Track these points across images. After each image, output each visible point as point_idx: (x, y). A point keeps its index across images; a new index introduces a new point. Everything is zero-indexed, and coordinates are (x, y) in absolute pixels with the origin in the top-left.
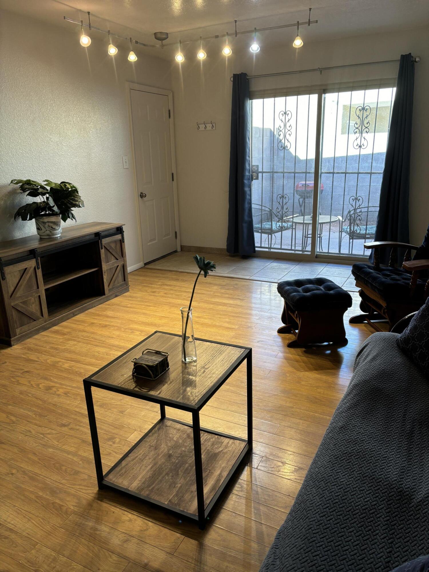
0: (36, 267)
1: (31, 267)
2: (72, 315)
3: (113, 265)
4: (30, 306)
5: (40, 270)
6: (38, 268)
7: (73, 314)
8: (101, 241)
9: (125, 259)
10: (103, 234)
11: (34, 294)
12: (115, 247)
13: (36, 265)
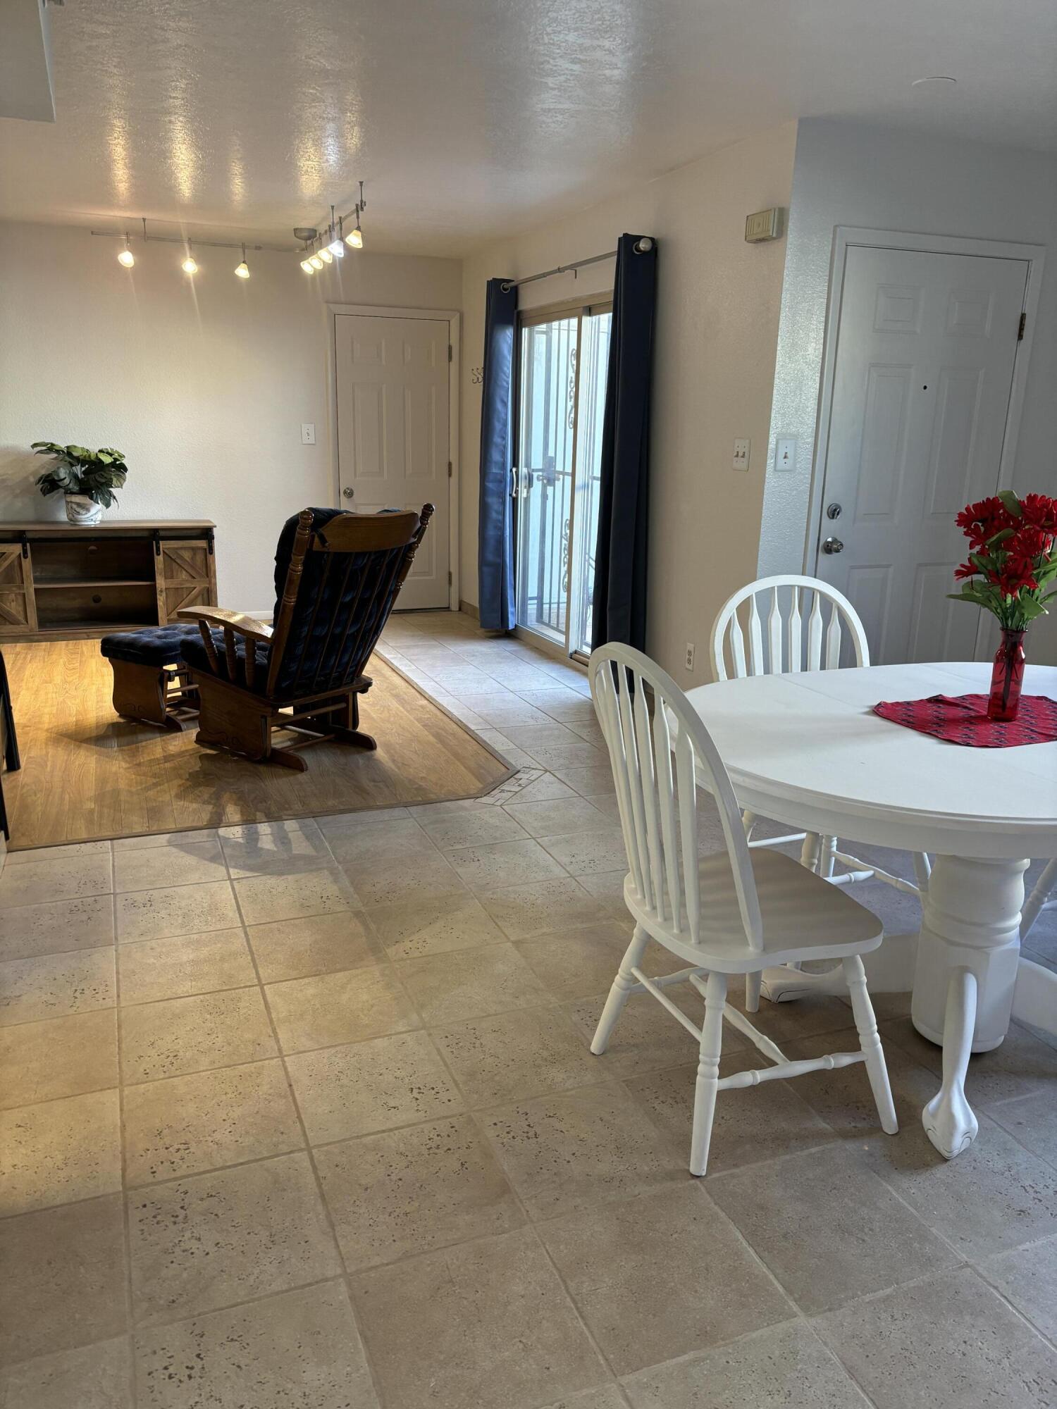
0: (22, 555)
1: (12, 553)
2: (85, 636)
3: (182, 584)
4: (8, 604)
5: (28, 559)
6: (26, 557)
7: (88, 636)
8: (158, 544)
9: (213, 580)
10: (162, 533)
11: (14, 589)
12: (192, 558)
13: (22, 552)
